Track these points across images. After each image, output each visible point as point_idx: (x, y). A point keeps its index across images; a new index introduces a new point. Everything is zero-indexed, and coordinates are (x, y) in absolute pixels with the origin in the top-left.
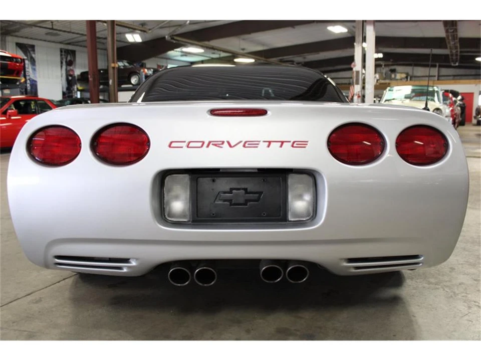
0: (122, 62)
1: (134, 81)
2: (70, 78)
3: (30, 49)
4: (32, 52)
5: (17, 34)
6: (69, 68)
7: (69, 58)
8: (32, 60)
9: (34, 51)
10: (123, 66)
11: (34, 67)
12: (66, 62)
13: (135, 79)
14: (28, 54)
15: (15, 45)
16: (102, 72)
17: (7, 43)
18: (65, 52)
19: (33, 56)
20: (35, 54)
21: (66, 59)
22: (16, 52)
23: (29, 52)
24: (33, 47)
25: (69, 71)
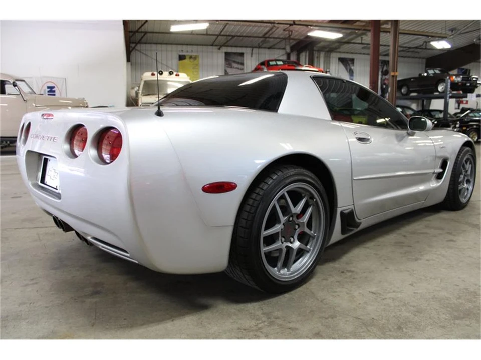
0: (433, 70)
1: (441, 88)
2: (384, 87)
3: (350, 62)
4: (351, 65)
5: (338, 50)
6: (384, 77)
7: (385, 69)
8: (351, 72)
9: (353, 64)
10: (433, 74)
11: (352, 78)
12: (382, 72)
13: (443, 87)
14: (348, 67)
15: (337, 60)
16: (412, 80)
17: (331, 59)
18: (382, 63)
19: (352, 68)
20: (353, 66)
21: (383, 69)
22: (338, 67)
23: (349, 65)
24: (352, 61)
25: (384, 80)
